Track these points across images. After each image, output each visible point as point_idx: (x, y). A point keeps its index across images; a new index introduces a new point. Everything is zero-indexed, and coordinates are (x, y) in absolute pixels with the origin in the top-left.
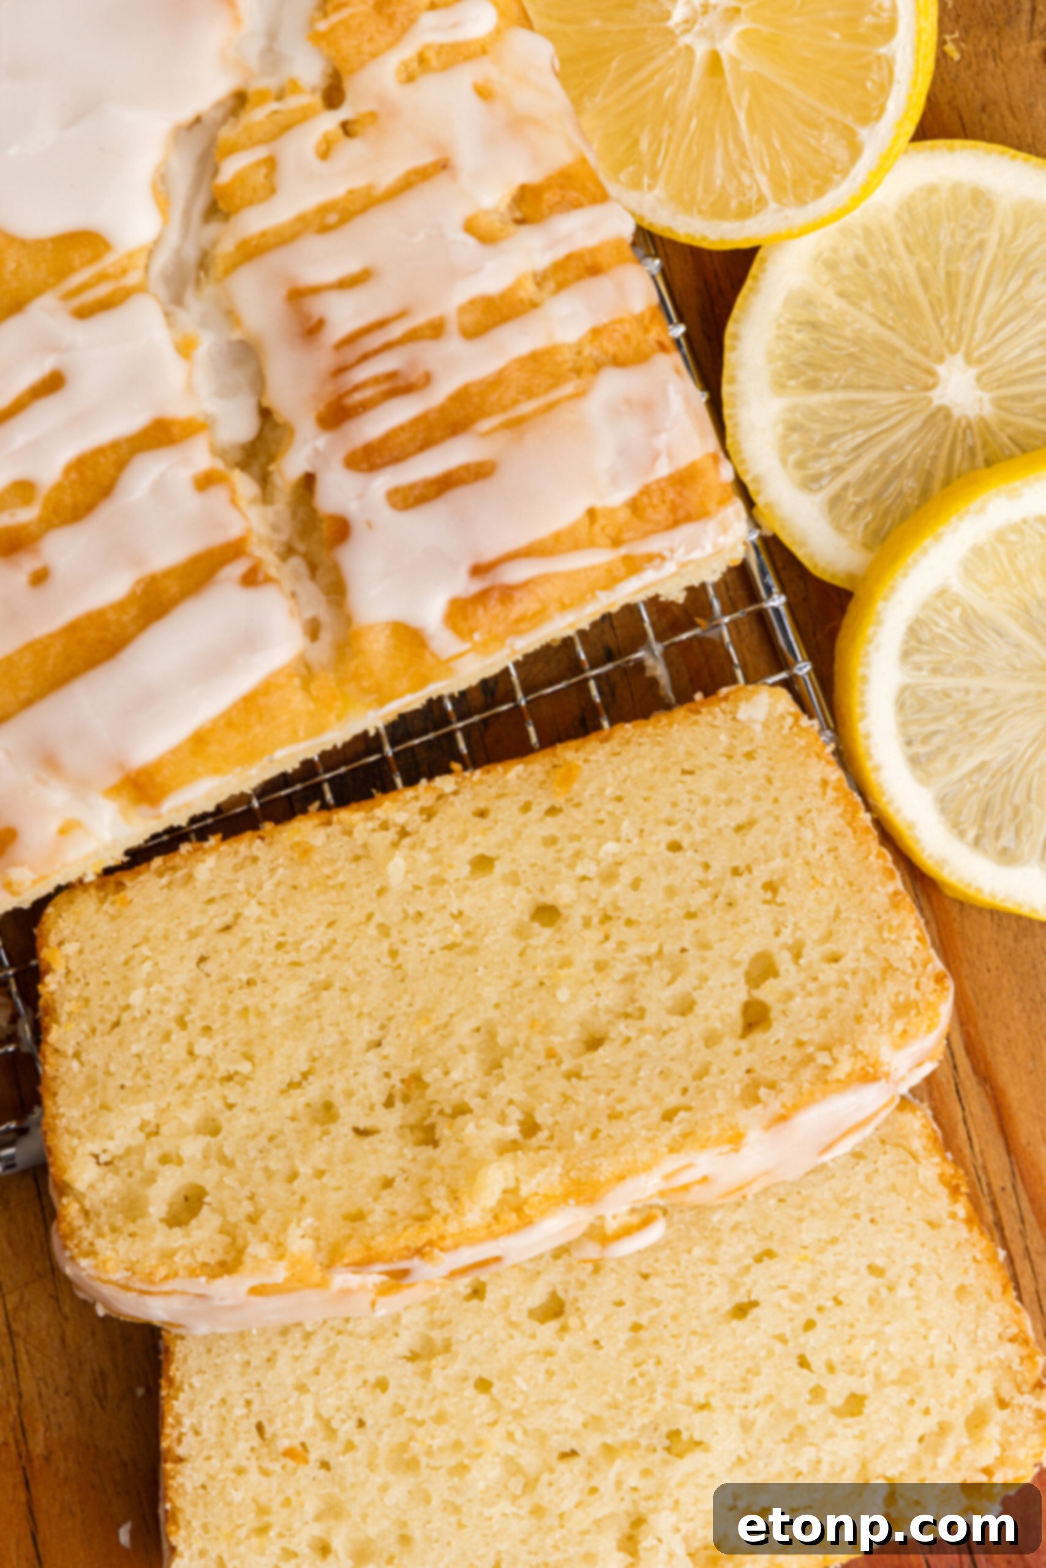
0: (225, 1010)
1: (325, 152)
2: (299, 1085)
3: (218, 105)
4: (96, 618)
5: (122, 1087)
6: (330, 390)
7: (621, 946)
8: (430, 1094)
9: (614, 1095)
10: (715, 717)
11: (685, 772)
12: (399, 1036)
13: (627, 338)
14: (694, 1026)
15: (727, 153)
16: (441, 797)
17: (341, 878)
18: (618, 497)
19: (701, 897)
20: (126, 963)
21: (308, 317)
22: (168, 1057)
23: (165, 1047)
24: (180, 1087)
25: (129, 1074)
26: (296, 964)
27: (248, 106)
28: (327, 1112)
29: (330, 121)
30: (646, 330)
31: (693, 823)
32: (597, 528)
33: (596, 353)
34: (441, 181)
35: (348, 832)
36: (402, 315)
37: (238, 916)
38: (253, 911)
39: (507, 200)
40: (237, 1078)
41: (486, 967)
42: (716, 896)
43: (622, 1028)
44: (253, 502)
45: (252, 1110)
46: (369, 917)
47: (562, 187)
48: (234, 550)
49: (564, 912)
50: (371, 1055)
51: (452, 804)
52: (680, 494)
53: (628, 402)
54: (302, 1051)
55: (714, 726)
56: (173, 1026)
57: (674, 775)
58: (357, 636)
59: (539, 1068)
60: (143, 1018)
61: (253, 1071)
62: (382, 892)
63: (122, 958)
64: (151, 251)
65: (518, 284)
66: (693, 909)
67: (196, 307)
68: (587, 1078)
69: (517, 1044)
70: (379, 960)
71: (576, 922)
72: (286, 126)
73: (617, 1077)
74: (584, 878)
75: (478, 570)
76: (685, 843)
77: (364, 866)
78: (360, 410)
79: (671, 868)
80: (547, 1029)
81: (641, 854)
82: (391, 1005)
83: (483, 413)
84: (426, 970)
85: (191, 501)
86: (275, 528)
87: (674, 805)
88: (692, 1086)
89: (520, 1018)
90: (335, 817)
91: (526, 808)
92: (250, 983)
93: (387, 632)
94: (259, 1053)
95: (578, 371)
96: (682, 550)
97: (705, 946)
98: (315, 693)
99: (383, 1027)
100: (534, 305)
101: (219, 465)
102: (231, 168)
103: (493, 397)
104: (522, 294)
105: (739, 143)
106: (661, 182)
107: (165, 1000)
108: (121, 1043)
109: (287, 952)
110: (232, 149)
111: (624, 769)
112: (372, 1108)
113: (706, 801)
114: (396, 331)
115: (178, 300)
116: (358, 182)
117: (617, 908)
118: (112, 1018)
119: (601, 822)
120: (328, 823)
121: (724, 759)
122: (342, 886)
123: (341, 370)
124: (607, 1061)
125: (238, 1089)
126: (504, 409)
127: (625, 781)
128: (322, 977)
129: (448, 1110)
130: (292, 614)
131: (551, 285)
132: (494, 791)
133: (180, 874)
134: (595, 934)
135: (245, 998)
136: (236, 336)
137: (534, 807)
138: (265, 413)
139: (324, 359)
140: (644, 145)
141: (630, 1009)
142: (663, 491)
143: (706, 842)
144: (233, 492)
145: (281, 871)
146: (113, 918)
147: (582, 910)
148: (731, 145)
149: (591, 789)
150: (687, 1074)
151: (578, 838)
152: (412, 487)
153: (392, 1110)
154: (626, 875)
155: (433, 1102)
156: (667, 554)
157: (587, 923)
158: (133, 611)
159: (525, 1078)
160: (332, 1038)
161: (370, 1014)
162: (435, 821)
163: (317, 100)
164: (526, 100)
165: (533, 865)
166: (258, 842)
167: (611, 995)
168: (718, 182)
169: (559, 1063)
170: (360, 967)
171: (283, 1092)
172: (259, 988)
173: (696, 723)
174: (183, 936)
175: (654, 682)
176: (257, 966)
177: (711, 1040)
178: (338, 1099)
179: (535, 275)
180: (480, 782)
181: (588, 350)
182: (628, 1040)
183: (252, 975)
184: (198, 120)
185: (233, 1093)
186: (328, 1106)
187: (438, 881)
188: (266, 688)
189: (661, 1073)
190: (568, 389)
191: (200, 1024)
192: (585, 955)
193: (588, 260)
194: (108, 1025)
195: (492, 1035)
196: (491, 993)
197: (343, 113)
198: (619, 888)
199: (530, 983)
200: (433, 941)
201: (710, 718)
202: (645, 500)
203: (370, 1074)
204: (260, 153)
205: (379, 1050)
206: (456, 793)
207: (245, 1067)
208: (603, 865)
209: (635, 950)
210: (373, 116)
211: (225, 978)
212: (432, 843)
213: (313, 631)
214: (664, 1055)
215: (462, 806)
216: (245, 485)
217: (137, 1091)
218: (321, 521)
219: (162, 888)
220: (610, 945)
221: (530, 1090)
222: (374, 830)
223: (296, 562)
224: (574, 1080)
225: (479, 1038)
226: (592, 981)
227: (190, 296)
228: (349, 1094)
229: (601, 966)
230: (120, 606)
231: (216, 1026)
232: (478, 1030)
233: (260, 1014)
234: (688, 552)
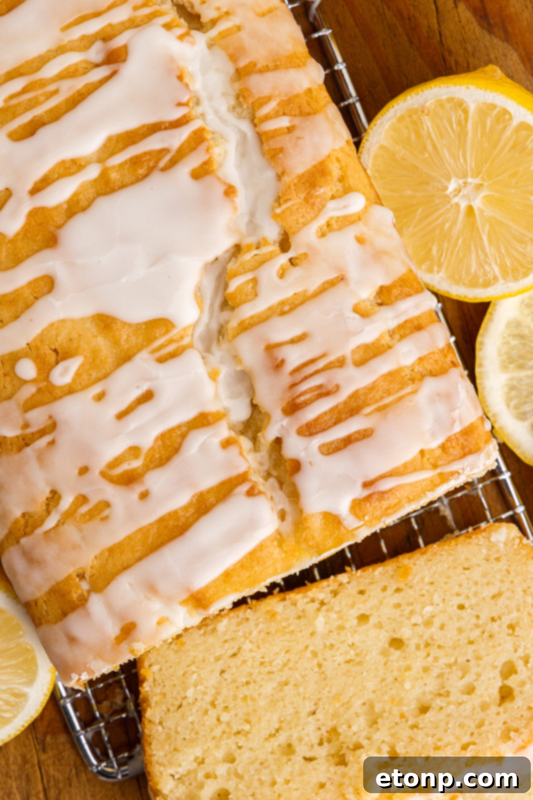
0: (235, 698)
1: (282, 275)
2: (274, 735)
3: (226, 252)
4: (174, 515)
5: (184, 739)
6: (288, 397)
7: (436, 659)
8: (342, 738)
9: (436, 737)
10: (479, 540)
11: (465, 569)
12: (324, 708)
13: (436, 361)
14: (475, 700)
15: (478, 256)
16: (341, 584)
17: (292, 628)
18: (435, 444)
19: (477, 633)
20: (184, 675)
21: (276, 359)
22: (207, 723)
23: (206, 718)
24: (214, 738)
25: (188, 732)
26: (270, 673)
27: (242, 253)
28: (289, 749)
29: (283, 259)
30: (445, 356)
31: (471, 595)
32: (425, 459)
33: (421, 369)
34: (341, 286)
35: (294, 604)
36: (323, 356)
37: (239, 649)
38: (247, 646)
39: (374, 294)
40: (243, 733)
41: (367, 671)
42: (483, 632)
43: (439, 702)
44: (250, 451)
45: (251, 749)
46: (307, 647)
47: (401, 286)
48: (242, 478)
49: (406, 642)
50: (311, 719)
51: (347, 588)
52: (466, 440)
53: (439, 395)
54: (275, 718)
55: (478, 545)
56: (209, 707)
57: (459, 570)
58: (305, 519)
59: (397, 724)
60: (194, 703)
61: (251, 729)
62: (312, 634)
63: (182, 672)
64: (195, 326)
65: (381, 336)
66: (472, 639)
67: (218, 353)
68: (422, 729)
69: (385, 711)
70: (312, 669)
71: (412, 647)
72: (262, 262)
73: (437, 728)
74: (415, 625)
75: (366, 485)
76: (467, 605)
77: (303, 621)
78: (304, 405)
79: (460, 618)
80: (400, 703)
81: (444, 611)
82: (320, 692)
83: (366, 404)
84: (337, 674)
85: (220, 455)
86: (261, 464)
87: (460, 585)
88: (476, 732)
89: (386, 698)
90: (288, 597)
91: (384, 589)
92: (248, 683)
93: (321, 517)
94: (254, 719)
95: (413, 380)
96: (468, 469)
97: (478, 658)
98: (285, 549)
99: (316, 704)
100: (390, 347)
101: (233, 434)
102: (234, 285)
103: (371, 396)
104: (383, 342)
105: (483, 250)
106: (443, 269)
107: (205, 693)
108: (183, 716)
109: (266, 667)
110: (235, 275)
111: (434, 568)
112: (312, 746)
113: (476, 583)
114: (321, 364)
115: (208, 350)
116: (299, 289)
117: (433, 639)
118: (178, 703)
119: (423, 595)
120: (284, 599)
121: (484, 562)
122: (292, 632)
123: (293, 385)
124: (432, 719)
125: (244, 738)
126: (377, 401)
127: (434, 574)
128: (284, 679)
129: (351, 747)
130: (272, 509)
131: (397, 336)
132: (368, 581)
133: (210, 628)
134: (422, 653)
135: (245, 691)
136: (239, 368)
137: (389, 589)
138: (254, 407)
139: (285, 379)
140: (434, 251)
141: (442, 692)
142: (457, 439)
143: (477, 604)
144: (240, 448)
145: (261, 626)
146: (176, 652)
147: (415, 641)
148: (480, 252)
149: (417, 579)
150: (473, 725)
151: (411, 604)
152: (331, 443)
153: (322, 747)
154: (437, 622)
155: (343, 743)
156: (461, 471)
157: (418, 647)
158: (192, 510)
159: (390, 729)
160: (291, 711)
161: (309, 698)
162: (339, 597)
163: (276, 248)
164: (381, 242)
165: (389, 618)
166: (249, 611)
167: (432, 685)
168: (473, 270)
169: (407, 721)
170: (303, 673)
171: (266, 739)
172: (252, 686)
173: (470, 543)
174: (212, 659)
175: (444, 518)
176: (251, 674)
177: (484, 707)
178: (295, 742)
179: (389, 332)
180: (361, 577)
181: (417, 369)
182: (441, 708)
183: (248, 679)
184: (217, 259)
185: (241, 741)
186: (290, 746)
187: (341, 628)
188: (261, 547)
189: (460, 725)
190: (409, 389)
191: (223, 705)
192: (417, 665)
193: (416, 323)
194: (175, 708)
195: (372, 707)
196: (371, 685)
197: (291, 254)
198: (434, 629)
199: (390, 679)
200: (340, 659)
201: (477, 541)
202: (449, 444)
203: (311, 728)
204: (249, 276)
205: (314, 716)
206: (349, 583)
207: (247, 727)
208: (425, 617)
209: (443, 661)
210: (305, 255)
211: (234, 681)
212: (337, 608)
213: (282, 516)
214: (461, 716)
215: (352, 589)
216: (245, 443)
217: (192, 741)
218: (286, 461)
219: (201, 635)
220: (430, 659)
221: (393, 735)
222: (307, 603)
223: (272, 481)
224: (415, 730)
225: (365, 708)
226: (422, 678)
227: (214, 348)
228: (300, 740)
229: (426, 670)
230: (185, 508)
231: (231, 706)
232: (364, 704)
233: (253, 699)
234: (471, 470)
